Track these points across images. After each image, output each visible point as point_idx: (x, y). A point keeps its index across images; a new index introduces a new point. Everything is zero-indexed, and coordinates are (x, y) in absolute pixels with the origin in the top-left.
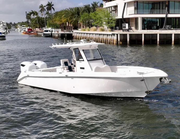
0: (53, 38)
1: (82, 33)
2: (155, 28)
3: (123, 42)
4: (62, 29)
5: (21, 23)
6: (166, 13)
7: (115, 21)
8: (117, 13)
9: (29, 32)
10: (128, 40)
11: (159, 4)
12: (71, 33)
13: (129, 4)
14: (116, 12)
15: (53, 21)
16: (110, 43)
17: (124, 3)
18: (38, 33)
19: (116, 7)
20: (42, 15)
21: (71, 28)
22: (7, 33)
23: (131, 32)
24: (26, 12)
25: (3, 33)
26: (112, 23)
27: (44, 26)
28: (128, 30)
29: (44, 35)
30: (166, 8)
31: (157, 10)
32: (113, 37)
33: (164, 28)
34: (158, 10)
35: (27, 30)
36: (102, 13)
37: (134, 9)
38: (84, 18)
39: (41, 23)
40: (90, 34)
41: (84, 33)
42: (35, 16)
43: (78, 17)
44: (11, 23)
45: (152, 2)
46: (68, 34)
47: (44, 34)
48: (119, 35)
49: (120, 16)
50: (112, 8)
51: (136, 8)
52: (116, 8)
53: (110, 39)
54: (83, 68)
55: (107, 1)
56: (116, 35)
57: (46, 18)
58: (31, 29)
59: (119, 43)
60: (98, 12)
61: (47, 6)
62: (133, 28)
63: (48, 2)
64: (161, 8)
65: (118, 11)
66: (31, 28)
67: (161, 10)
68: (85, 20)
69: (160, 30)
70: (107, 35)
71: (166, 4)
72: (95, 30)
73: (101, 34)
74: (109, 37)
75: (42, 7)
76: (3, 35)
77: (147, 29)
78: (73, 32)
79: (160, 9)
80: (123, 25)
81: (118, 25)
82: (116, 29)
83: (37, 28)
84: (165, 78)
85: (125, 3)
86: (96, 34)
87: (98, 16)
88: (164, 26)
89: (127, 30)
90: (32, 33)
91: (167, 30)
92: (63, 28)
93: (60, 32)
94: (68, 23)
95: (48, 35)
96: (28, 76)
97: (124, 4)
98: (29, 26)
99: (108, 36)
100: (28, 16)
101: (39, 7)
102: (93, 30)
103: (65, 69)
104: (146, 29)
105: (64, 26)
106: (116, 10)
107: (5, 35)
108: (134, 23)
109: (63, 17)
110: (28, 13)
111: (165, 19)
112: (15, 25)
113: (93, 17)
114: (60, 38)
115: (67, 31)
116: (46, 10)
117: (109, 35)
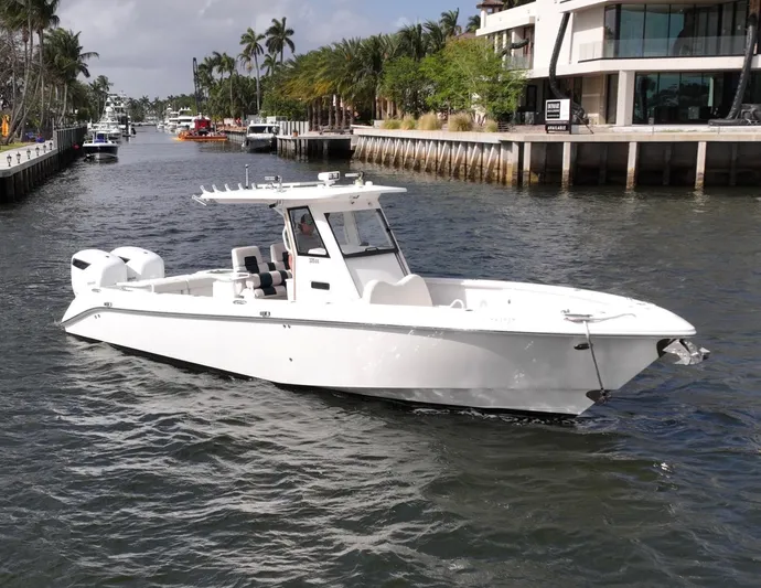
0: (280, 156)
1: (384, 138)
2: (696, 117)
3: (545, 175)
4: (317, 123)
5: (178, 98)
6: (747, 52)
7: (520, 90)
8: (529, 55)
9: (201, 133)
10: (566, 166)
11: (717, 14)
12: (346, 136)
13: (583, 16)
14: (525, 53)
15: (282, 92)
16: (489, 180)
17: (562, 15)
18: (231, 136)
19: (527, 31)
20: (250, 69)
21: (348, 117)
22: (127, 137)
23: (582, 135)
24: (195, 59)
25: (110, 138)
26: (507, 95)
27: (254, 112)
28: (568, 127)
29: (247, 144)
30: (751, 28)
31: (706, 41)
32: (505, 157)
33: (733, 118)
34: (713, 39)
35: (193, 125)
36: (467, 59)
37: (605, 38)
38: (398, 78)
39: (244, 99)
40: (414, 141)
41: (393, 139)
42: (227, 75)
43: (373, 74)
44: (145, 100)
45: (688, 6)
46: (332, 142)
47: (248, 141)
48: (527, 148)
49: (540, 69)
50: (513, 34)
51: (613, 35)
52: (528, 36)
53: (492, 163)
54: (325, 286)
55: (497, 9)
56: (515, 148)
57: (264, 80)
58: (208, 122)
59: (525, 179)
60: (451, 54)
61: (270, 36)
62: (595, 116)
63: (274, 20)
64: (723, 31)
65: (535, 46)
66: (207, 118)
67: (725, 39)
68: (400, 87)
69: (714, 124)
70: (482, 146)
71: (751, 11)
72: (437, 126)
73: (457, 143)
74: (489, 156)
75: (249, 38)
76: (110, 143)
77: (658, 122)
78: (352, 132)
79: (719, 34)
80: (550, 105)
81: (531, 105)
82: (522, 122)
83: (229, 116)
84: (682, 341)
85: (567, 15)
86: (436, 142)
87: (451, 70)
88: (734, 109)
89: (563, 125)
90: (209, 135)
91: (745, 123)
92: (319, 120)
93: (306, 132)
94: (338, 97)
95: (263, 145)
96: (108, 308)
97: (561, 17)
98: (200, 109)
99: (486, 150)
100: (202, 73)
101: (241, 40)
102: (427, 126)
103: (250, 284)
104: (652, 120)
105: (322, 111)
106: (527, 44)
107: (115, 144)
108: (598, 96)
109: (321, 76)
110: (201, 61)
111: (742, 75)
112: (159, 108)
113: (432, 75)
114: (303, 157)
115: (332, 130)
116: (266, 49)
117: (490, 145)
